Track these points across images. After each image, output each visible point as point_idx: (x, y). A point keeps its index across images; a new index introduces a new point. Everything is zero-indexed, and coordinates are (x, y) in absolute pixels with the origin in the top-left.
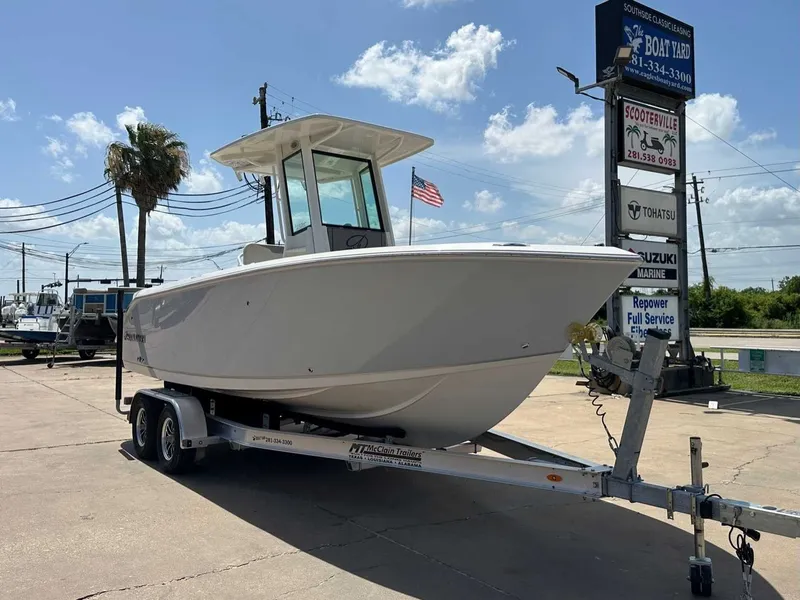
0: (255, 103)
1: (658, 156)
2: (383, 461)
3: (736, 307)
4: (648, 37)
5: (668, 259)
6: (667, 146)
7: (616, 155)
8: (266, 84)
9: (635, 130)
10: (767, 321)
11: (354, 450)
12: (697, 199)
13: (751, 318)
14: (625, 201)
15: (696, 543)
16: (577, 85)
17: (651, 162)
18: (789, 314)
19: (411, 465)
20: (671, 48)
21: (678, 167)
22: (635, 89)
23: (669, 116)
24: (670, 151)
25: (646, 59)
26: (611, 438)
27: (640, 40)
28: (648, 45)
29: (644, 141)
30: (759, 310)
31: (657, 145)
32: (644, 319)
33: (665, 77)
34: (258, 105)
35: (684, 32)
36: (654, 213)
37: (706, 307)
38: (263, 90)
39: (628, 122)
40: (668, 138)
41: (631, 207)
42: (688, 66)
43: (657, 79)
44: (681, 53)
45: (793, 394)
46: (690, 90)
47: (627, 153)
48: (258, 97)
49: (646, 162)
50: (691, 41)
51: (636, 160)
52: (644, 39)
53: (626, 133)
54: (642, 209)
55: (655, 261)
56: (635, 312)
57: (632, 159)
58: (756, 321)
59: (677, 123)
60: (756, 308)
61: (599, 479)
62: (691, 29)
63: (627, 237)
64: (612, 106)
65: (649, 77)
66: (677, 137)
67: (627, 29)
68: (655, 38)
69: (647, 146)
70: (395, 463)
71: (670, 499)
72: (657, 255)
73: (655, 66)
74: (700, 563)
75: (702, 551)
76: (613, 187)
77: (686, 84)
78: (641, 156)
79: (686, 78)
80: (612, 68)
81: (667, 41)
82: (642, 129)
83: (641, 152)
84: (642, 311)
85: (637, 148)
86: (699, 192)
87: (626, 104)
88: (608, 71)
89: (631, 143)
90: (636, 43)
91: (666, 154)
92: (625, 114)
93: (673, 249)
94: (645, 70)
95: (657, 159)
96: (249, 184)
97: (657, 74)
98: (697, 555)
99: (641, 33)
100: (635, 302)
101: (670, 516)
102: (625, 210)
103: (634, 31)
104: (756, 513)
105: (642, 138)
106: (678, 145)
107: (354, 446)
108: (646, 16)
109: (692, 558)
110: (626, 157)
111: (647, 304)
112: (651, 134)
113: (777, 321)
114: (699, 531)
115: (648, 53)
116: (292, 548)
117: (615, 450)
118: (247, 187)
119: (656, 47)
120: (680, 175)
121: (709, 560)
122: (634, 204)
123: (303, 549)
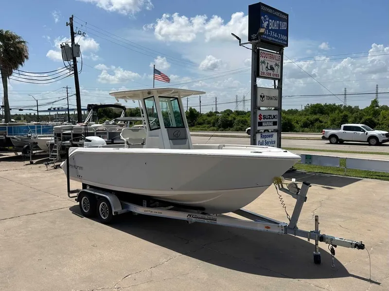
0: (67, 25)
1: (272, 73)
2: (201, 221)
4: (270, 21)
5: (274, 117)
6: (276, 68)
7: (256, 74)
8: (73, 16)
9: (264, 62)
10: (302, 129)
11: (189, 217)
13: (295, 127)
14: (259, 94)
15: (316, 248)
16: (240, 42)
17: (269, 76)
18: (311, 126)
19: (213, 222)
20: (279, 25)
21: (279, 77)
22: (264, 43)
23: (277, 55)
24: (277, 70)
25: (269, 31)
26: (288, 215)
27: (267, 22)
28: (270, 24)
29: (267, 67)
30: (298, 124)
31: (272, 69)
32: (264, 143)
33: (277, 38)
34: (69, 26)
35: (285, 17)
36: (270, 98)
38: (71, 19)
39: (261, 59)
40: (276, 65)
41: (261, 96)
42: (286, 33)
43: (274, 39)
44: (283, 28)
45: (322, 173)
46: (286, 43)
47: (260, 73)
48: (69, 22)
49: (267, 76)
50: (287, 21)
51: (264, 76)
52: (269, 21)
53: (260, 64)
54: (265, 97)
55: (269, 118)
56: (261, 140)
57: (262, 75)
58: (297, 129)
59: (280, 58)
60: (297, 122)
61: (284, 228)
62: (287, 15)
63: (259, 109)
64: (255, 52)
65: (270, 39)
66: (280, 64)
67: (262, 18)
68: (273, 21)
69: (268, 69)
70: (206, 221)
71: (309, 235)
72: (270, 115)
73: (273, 33)
74: (317, 254)
75: (318, 250)
76: (255, 88)
77: (284, 41)
78: (266, 74)
79: (284, 38)
80: (256, 35)
81: (278, 22)
82: (266, 62)
83: (266, 72)
84: (264, 139)
85: (264, 70)
87: (260, 51)
88: (254, 36)
89: (263, 68)
90: (265, 24)
91: (275, 72)
92: (260, 55)
93: (276, 113)
94: (269, 36)
95: (272, 74)
96: (66, 67)
97: (273, 37)
98: (316, 251)
99: (267, 19)
100: (261, 136)
101: (309, 240)
102: (259, 98)
103: (265, 18)
104: (337, 240)
105: (266, 66)
106: (280, 68)
107: (189, 215)
108: (270, 11)
109: (314, 252)
110: (260, 75)
111: (265, 137)
112: (270, 64)
113: (306, 129)
114: (317, 244)
115: (270, 28)
116: (179, 254)
117: (289, 219)
118: (66, 68)
119: (274, 25)
120: (280, 81)
121: (319, 253)
122: (262, 95)
123: (183, 254)
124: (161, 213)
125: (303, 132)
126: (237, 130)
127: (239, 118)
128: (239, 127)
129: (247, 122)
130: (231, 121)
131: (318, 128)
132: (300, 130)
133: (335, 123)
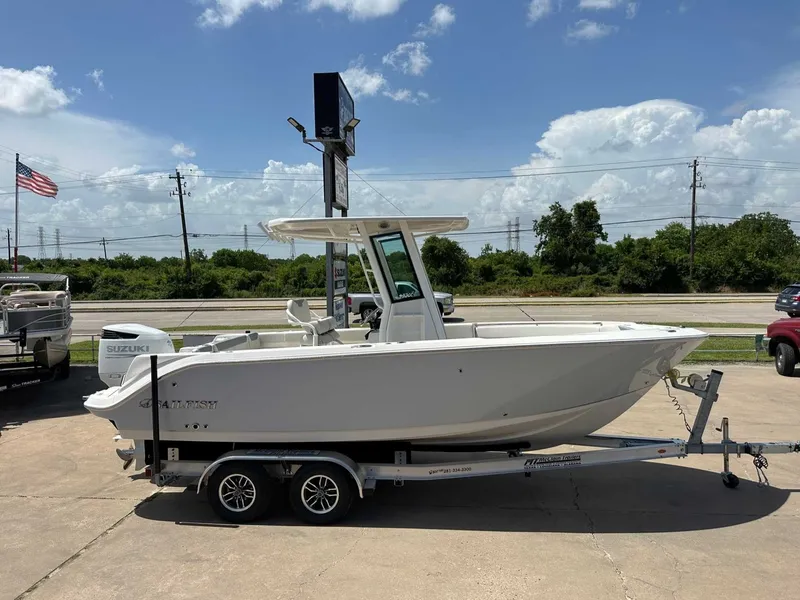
3: (212, 281)
10: (236, 292)
11: (528, 463)
12: (180, 192)
13: (224, 290)
16: (304, 136)
18: (253, 286)
19: (573, 464)
21: (347, 206)
37: (187, 281)
51: (339, 201)
58: (230, 292)
61: (684, 447)
69: (340, 190)
70: (562, 465)
86: (182, 186)
91: (345, 197)
98: (726, 470)
107: (528, 461)
113: (244, 292)
124: (470, 469)
125: (239, 297)
126: (106, 298)
127: (106, 273)
128: (109, 290)
129: (123, 281)
130: (87, 279)
131: (265, 291)
132: (236, 295)
133: (289, 281)
